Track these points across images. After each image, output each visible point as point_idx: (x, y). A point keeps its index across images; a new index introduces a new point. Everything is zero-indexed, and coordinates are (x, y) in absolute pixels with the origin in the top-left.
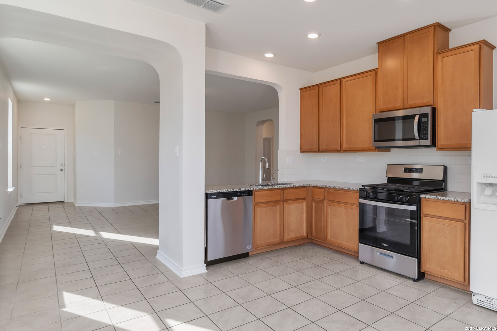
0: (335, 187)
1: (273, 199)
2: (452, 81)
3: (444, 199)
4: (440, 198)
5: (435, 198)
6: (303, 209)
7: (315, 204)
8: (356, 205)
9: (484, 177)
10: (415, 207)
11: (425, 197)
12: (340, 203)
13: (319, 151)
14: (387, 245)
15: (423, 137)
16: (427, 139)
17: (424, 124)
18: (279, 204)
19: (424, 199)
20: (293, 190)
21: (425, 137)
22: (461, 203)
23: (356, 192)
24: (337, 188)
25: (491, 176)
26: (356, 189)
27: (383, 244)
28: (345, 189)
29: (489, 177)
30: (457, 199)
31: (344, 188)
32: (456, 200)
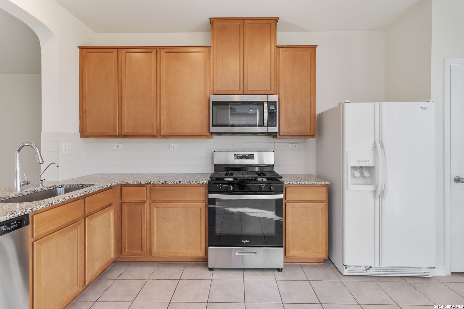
0: (165, 182)
1: (70, 219)
2: (292, 75)
3: (308, 183)
4: (305, 183)
5: (300, 183)
6: (110, 219)
7: (127, 209)
8: (201, 202)
9: (358, 161)
10: (282, 195)
11: (290, 184)
12: (174, 201)
13: (121, 135)
14: (248, 241)
15: (271, 124)
16: (275, 126)
17: (272, 112)
18: (79, 224)
19: (289, 185)
20: (99, 195)
21: (273, 124)
22: (321, 186)
23: (198, 185)
24: (170, 183)
25: (367, 161)
26: (201, 182)
27: (243, 241)
28: (184, 183)
29: (366, 161)
30: (321, 182)
31: (182, 183)
32: (319, 183)
